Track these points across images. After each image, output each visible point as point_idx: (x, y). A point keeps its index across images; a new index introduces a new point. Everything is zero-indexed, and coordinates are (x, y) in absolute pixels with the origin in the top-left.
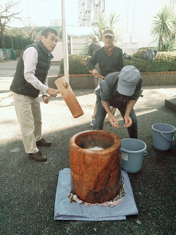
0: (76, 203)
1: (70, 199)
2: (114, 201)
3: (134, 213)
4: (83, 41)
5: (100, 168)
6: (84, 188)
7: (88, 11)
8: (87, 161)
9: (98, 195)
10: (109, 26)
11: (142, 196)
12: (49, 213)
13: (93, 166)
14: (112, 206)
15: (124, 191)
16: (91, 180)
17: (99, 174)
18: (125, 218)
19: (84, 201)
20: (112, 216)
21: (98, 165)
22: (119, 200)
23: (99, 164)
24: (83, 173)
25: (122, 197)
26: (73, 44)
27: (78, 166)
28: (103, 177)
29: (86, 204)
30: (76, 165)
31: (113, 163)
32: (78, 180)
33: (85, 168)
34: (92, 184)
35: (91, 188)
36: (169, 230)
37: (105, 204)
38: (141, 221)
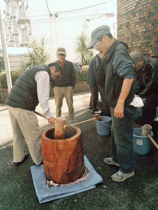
0: (53, 187)
1: (48, 186)
2: (83, 178)
3: (100, 181)
4: (19, 59)
5: (71, 152)
6: (59, 172)
7: (15, 34)
8: (60, 149)
9: (71, 176)
10: (41, 47)
11: (101, 169)
12: (34, 200)
13: (65, 152)
14: (82, 181)
15: (87, 169)
16: (64, 164)
17: (71, 157)
18: (95, 187)
19: (60, 184)
20: (85, 187)
21: (69, 150)
22: (86, 176)
23: (70, 148)
24: (57, 160)
25: (88, 173)
26: (10, 62)
27: (52, 155)
28: (73, 159)
29: (62, 185)
30: (51, 154)
31: (79, 147)
32: (52, 167)
33: (59, 155)
34: (65, 167)
35: (64, 171)
36: (126, 186)
37: (77, 181)
38: (106, 185)
